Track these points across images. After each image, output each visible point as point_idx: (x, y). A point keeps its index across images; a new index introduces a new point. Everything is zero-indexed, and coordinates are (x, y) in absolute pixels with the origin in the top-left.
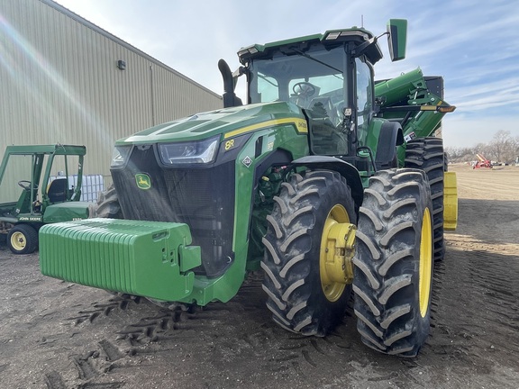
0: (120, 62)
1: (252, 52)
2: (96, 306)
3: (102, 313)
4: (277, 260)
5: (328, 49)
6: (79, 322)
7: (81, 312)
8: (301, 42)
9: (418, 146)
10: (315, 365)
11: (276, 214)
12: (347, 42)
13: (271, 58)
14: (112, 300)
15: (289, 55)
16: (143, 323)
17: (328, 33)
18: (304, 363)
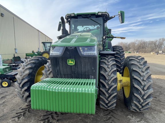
0: (2, 14)
1: (72, 15)
2: (22, 109)
3: (27, 112)
4: (107, 87)
5: (96, 18)
6: (19, 118)
7: (17, 113)
8: (89, 14)
9: (117, 48)
10: (119, 120)
11: (103, 71)
12: (103, 16)
13: (77, 18)
14: (27, 106)
15: (84, 18)
16: (47, 114)
17: (99, 12)
18: (115, 119)
